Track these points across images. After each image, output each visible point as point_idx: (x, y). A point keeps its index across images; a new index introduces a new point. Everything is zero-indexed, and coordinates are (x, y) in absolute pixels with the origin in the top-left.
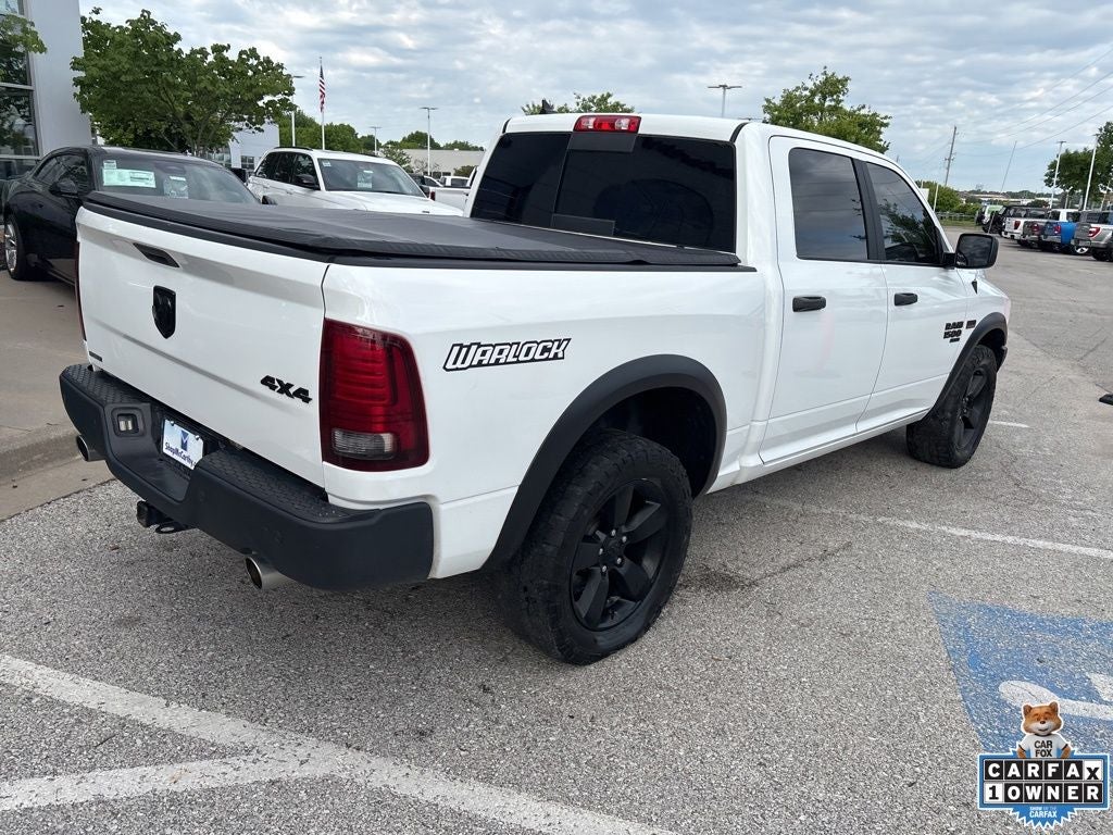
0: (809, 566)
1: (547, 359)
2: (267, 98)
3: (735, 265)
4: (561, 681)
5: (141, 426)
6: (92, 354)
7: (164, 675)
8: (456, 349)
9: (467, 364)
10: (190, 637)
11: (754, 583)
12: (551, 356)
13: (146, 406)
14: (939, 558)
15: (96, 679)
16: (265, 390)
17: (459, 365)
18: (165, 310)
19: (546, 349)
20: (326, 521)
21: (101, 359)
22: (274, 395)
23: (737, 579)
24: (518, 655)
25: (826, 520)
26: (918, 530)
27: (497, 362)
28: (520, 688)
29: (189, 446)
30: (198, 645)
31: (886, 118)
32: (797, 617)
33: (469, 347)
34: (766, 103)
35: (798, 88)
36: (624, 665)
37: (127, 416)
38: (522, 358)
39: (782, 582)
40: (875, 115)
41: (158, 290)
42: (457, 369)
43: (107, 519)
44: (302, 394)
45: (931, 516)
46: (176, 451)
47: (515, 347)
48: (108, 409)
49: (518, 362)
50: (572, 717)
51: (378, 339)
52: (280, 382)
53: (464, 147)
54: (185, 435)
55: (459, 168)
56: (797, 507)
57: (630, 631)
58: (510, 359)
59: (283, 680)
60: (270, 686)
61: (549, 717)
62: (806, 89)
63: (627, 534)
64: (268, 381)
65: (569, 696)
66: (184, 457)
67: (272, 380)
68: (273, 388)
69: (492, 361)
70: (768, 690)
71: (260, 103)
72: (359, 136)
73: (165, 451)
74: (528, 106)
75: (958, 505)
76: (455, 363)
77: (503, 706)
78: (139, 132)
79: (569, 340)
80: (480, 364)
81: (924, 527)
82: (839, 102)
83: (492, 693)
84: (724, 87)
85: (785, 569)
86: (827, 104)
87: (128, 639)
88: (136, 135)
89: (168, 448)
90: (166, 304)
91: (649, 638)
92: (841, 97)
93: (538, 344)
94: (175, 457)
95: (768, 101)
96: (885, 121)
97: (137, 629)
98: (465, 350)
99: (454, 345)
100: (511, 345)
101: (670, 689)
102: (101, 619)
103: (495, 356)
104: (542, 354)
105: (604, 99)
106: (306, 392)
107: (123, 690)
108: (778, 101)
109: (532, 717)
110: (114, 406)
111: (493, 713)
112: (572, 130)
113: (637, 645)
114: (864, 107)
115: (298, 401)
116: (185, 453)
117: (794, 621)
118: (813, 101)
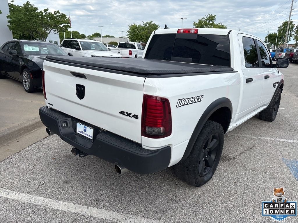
0: (247, 152)
1: (198, 102)
2: (63, 25)
3: (233, 71)
4: (195, 192)
5: (69, 125)
6: (48, 103)
7: (83, 198)
8: (179, 101)
9: (181, 105)
10: (86, 186)
11: (234, 159)
12: (199, 101)
13: (70, 119)
14: (279, 148)
15: (64, 201)
16: (121, 115)
17: (180, 106)
18: (80, 92)
19: (198, 99)
20: (145, 154)
21: (52, 105)
22: (125, 117)
23: (230, 158)
24: (180, 185)
25: (245, 138)
26: (270, 140)
27: (188, 104)
28: (185, 195)
29: (87, 131)
30: (89, 188)
31: (226, 26)
32: (250, 168)
33: (182, 100)
34: (194, 23)
35: (202, 19)
36: (210, 186)
37: (64, 122)
38: (193, 102)
39: (242, 157)
40: (223, 25)
41: (77, 85)
42: (179, 107)
43: (49, 150)
44: (136, 117)
45: (272, 136)
46: (82, 132)
47: (192, 99)
48: (59, 120)
49: (192, 103)
50: (203, 203)
51: (160, 99)
52: (127, 113)
53: (109, 36)
54: (85, 127)
55: (109, 42)
56: (236, 135)
57: (210, 175)
58: (191, 102)
59: (118, 198)
60: (115, 200)
61: (197, 204)
62: (204, 19)
63: (209, 149)
64: (122, 113)
65: (199, 197)
66: (85, 134)
67: (124, 112)
68: (124, 114)
69: (187, 104)
70: (252, 190)
71: (61, 26)
72: (80, 34)
73: (77, 132)
74: (130, 25)
75: (277, 132)
76: (179, 105)
77: (183, 201)
78: (21, 35)
79: (203, 95)
80: (184, 105)
81: (272, 139)
82: (213, 22)
83: (178, 197)
84: (182, 19)
85: (241, 153)
86: (210, 23)
87: (68, 187)
88: (20, 36)
89: (79, 131)
90: (81, 90)
91: (214, 177)
92: (214, 21)
93: (197, 97)
94: (81, 134)
95: (194, 22)
96: (226, 27)
97: (70, 184)
98: (181, 101)
99: (179, 100)
100: (191, 98)
101: (226, 192)
102: (58, 181)
103: (187, 102)
104: (197, 100)
105: (150, 23)
106: (137, 116)
107: (73, 204)
108: (197, 22)
109: (192, 204)
110: (61, 119)
111: (181, 204)
112: (176, 33)
113: (211, 180)
114: (220, 23)
115: (134, 119)
116: (85, 133)
117: (250, 169)
118: (206, 22)
